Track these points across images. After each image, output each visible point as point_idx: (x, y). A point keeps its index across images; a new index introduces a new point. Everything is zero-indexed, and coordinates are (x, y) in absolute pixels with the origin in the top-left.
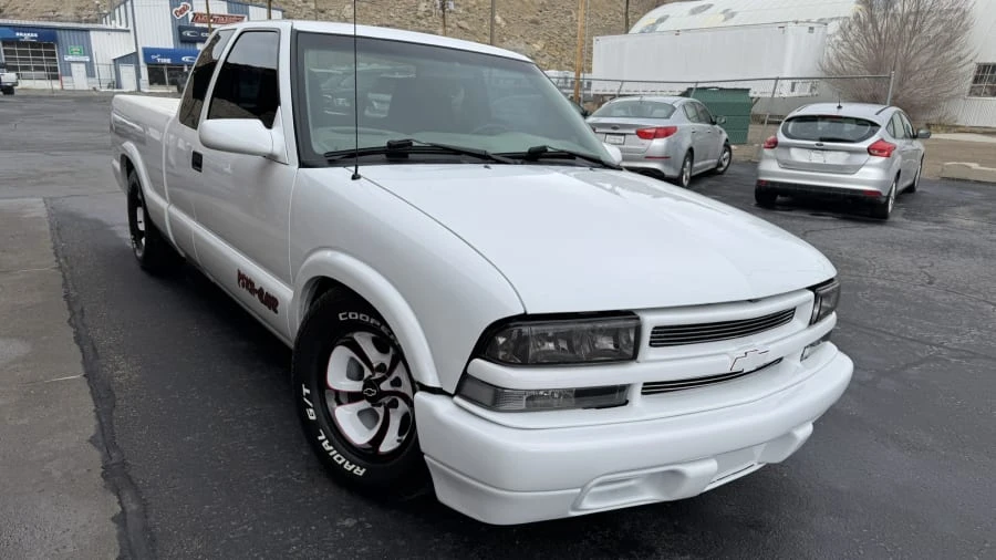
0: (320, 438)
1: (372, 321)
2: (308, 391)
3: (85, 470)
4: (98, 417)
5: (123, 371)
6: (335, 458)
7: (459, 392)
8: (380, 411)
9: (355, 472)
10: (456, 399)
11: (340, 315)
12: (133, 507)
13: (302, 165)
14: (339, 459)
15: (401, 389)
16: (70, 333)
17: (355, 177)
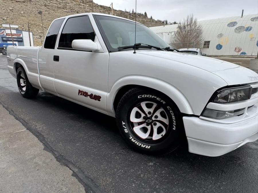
0: (130, 138)
1: (153, 97)
2: (124, 123)
3: (49, 160)
4: (41, 142)
5: (40, 127)
6: (137, 144)
7: (202, 115)
8: (149, 127)
9: (146, 147)
10: (201, 117)
11: (139, 96)
12: (76, 170)
13: (110, 52)
14: (139, 144)
15: (158, 119)
16: (13, 117)
17: (134, 53)
